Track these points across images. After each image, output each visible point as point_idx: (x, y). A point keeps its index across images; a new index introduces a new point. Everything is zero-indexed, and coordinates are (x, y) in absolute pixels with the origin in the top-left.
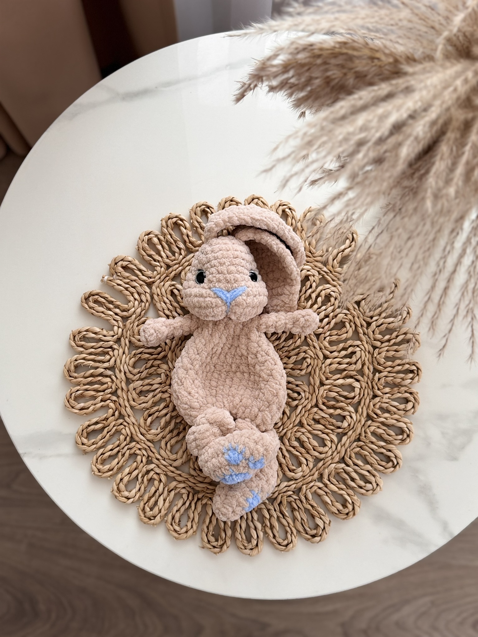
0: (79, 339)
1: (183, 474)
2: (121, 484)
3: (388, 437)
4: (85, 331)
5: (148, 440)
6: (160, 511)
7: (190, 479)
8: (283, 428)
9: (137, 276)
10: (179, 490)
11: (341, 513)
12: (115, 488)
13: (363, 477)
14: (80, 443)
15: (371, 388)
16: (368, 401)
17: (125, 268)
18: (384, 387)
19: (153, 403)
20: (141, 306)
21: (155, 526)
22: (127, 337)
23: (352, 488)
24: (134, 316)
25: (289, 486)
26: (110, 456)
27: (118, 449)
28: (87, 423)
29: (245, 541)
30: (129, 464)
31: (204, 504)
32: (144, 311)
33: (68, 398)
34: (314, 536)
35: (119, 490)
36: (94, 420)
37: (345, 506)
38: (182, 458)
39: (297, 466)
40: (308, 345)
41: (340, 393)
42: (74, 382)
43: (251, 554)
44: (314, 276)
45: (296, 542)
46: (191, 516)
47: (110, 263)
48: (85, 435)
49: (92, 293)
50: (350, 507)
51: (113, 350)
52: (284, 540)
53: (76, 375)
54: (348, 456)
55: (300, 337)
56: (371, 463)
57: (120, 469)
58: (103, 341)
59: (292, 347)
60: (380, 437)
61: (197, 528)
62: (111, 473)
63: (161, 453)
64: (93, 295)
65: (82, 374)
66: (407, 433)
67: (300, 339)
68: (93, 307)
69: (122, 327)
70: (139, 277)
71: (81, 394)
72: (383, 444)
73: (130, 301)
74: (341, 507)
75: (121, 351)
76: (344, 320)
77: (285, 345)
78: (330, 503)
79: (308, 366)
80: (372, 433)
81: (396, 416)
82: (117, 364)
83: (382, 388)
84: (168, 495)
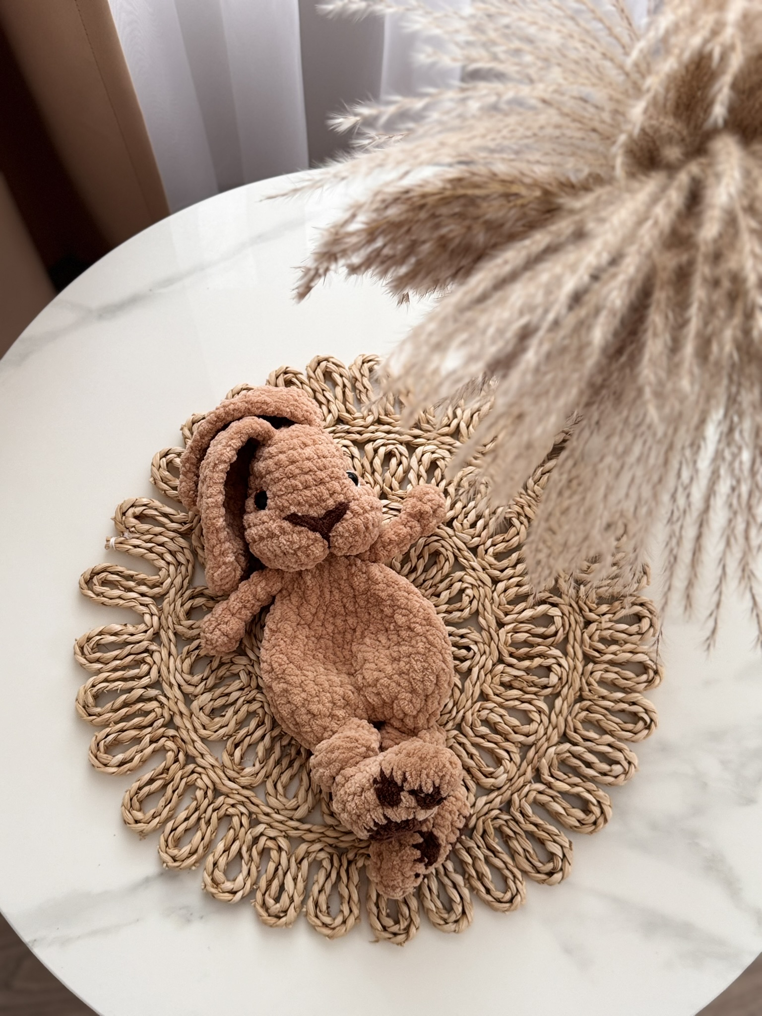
0: (90, 650)
1: (314, 828)
2: (217, 872)
3: (626, 682)
4: (97, 635)
5: (243, 787)
6: (292, 900)
7: (329, 833)
8: (457, 709)
9: (163, 525)
10: (313, 856)
11: (583, 824)
12: (208, 880)
13: (603, 757)
14: (132, 821)
15: (578, 611)
16: (578, 632)
17: (140, 517)
18: (598, 604)
19: (236, 724)
20: (181, 573)
21: (291, 926)
22: (169, 628)
23: (592, 779)
24: (173, 591)
25: (491, 802)
26: (186, 830)
27: (196, 815)
28: (136, 785)
29: (443, 911)
30: (221, 834)
31: (361, 868)
32: (188, 578)
33: (95, 751)
34: (550, 874)
35: (215, 883)
36: (147, 777)
37: (587, 811)
38: (306, 801)
39: (495, 765)
40: (463, 568)
41: (533, 631)
42: (97, 722)
43: (457, 929)
44: (443, 458)
45: (525, 891)
46: (345, 893)
47: (113, 515)
48: (137, 805)
49: (95, 571)
50: (597, 810)
51: (151, 653)
52: (505, 893)
53: (98, 710)
54: (572, 729)
55: (447, 560)
56: (611, 731)
57: (209, 847)
58: (130, 643)
59: (438, 577)
60: (613, 686)
61: (360, 910)
62: (195, 857)
63: (271, 804)
64: (98, 574)
65: (109, 705)
66: (653, 669)
67: (447, 563)
68: (102, 593)
69: (157, 613)
70: (167, 526)
71: (115, 739)
72: (620, 695)
73: (160, 569)
74: (581, 815)
75: (164, 653)
76: (508, 516)
77: (427, 577)
78: (563, 812)
79: (471, 602)
80: (598, 682)
81: (628, 646)
82: (163, 675)
83: (596, 606)
84: (299, 869)
